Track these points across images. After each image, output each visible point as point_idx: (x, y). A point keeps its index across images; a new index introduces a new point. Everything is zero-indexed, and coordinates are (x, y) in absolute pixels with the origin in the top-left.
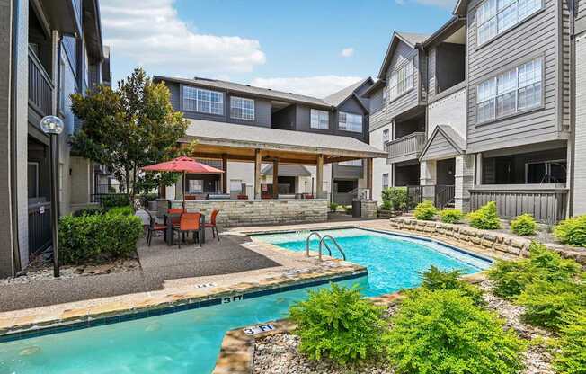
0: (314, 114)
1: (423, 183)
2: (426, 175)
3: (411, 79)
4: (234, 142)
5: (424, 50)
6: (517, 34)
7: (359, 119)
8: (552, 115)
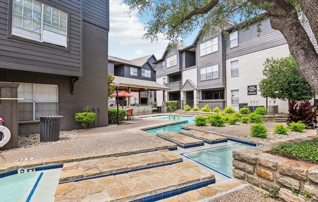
0: (132, 69)
1: (182, 99)
2: (183, 96)
3: (176, 61)
4: (124, 84)
5: (181, 52)
6: (212, 55)
7: (149, 72)
8: (221, 81)
